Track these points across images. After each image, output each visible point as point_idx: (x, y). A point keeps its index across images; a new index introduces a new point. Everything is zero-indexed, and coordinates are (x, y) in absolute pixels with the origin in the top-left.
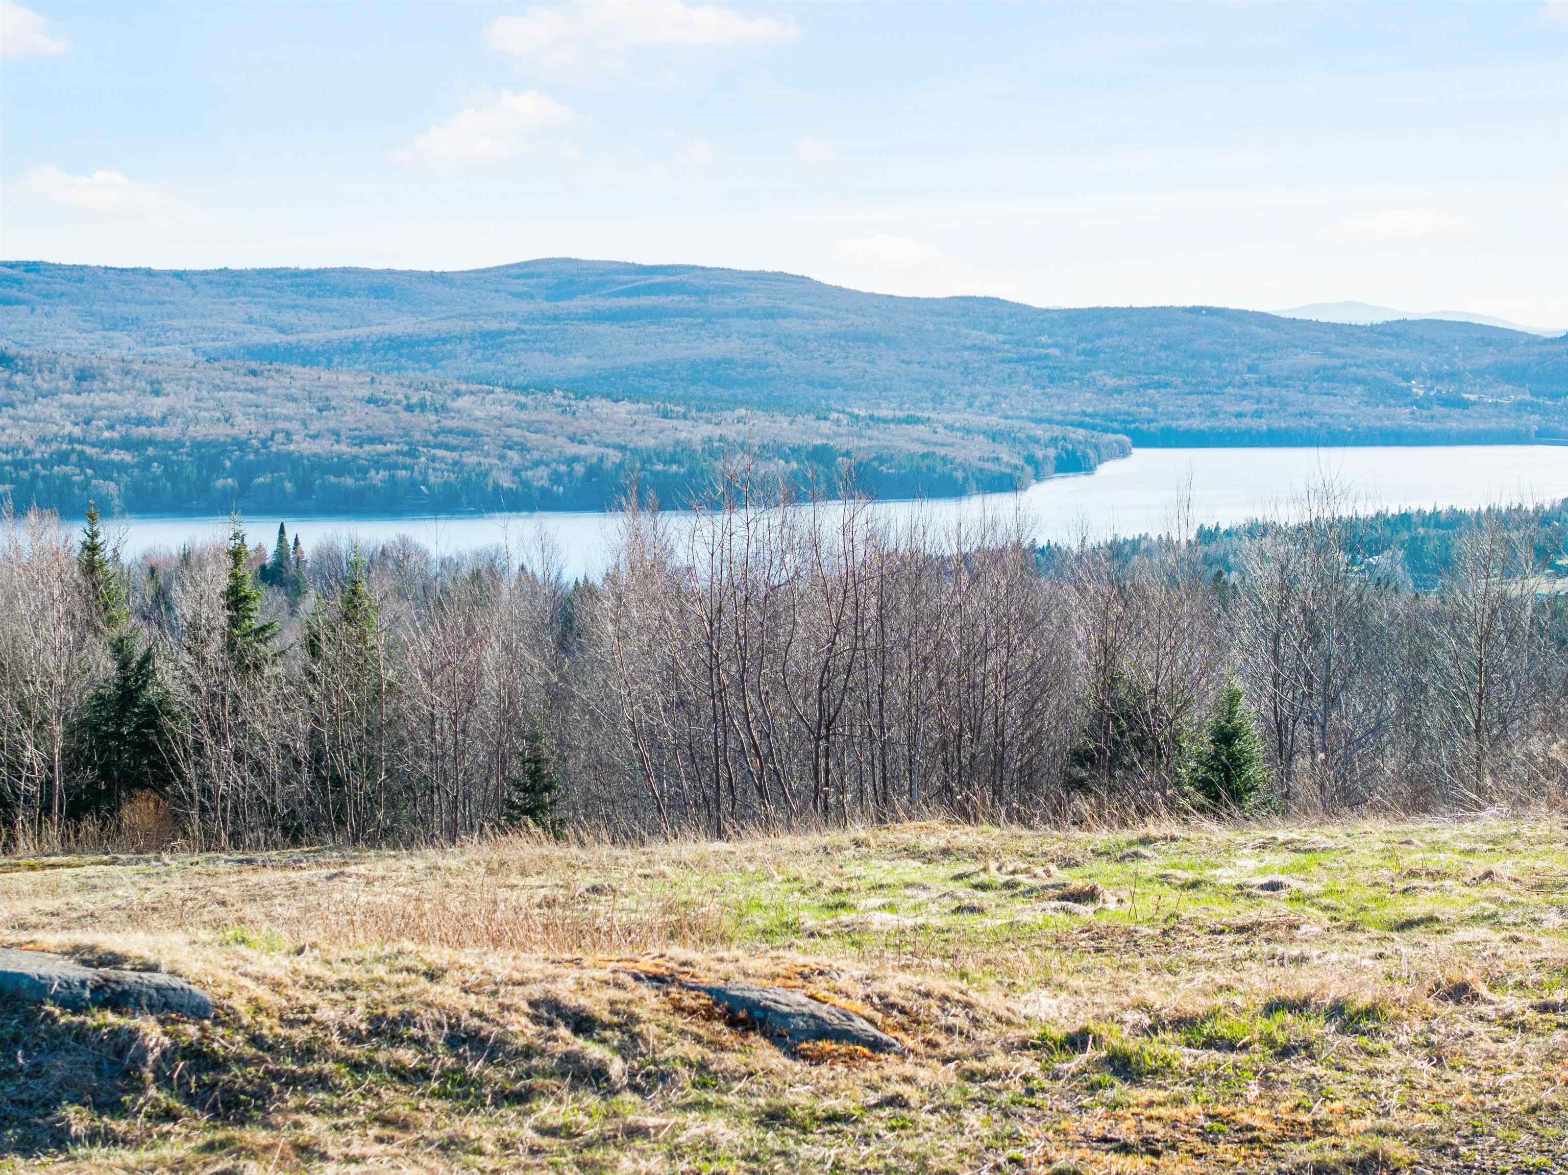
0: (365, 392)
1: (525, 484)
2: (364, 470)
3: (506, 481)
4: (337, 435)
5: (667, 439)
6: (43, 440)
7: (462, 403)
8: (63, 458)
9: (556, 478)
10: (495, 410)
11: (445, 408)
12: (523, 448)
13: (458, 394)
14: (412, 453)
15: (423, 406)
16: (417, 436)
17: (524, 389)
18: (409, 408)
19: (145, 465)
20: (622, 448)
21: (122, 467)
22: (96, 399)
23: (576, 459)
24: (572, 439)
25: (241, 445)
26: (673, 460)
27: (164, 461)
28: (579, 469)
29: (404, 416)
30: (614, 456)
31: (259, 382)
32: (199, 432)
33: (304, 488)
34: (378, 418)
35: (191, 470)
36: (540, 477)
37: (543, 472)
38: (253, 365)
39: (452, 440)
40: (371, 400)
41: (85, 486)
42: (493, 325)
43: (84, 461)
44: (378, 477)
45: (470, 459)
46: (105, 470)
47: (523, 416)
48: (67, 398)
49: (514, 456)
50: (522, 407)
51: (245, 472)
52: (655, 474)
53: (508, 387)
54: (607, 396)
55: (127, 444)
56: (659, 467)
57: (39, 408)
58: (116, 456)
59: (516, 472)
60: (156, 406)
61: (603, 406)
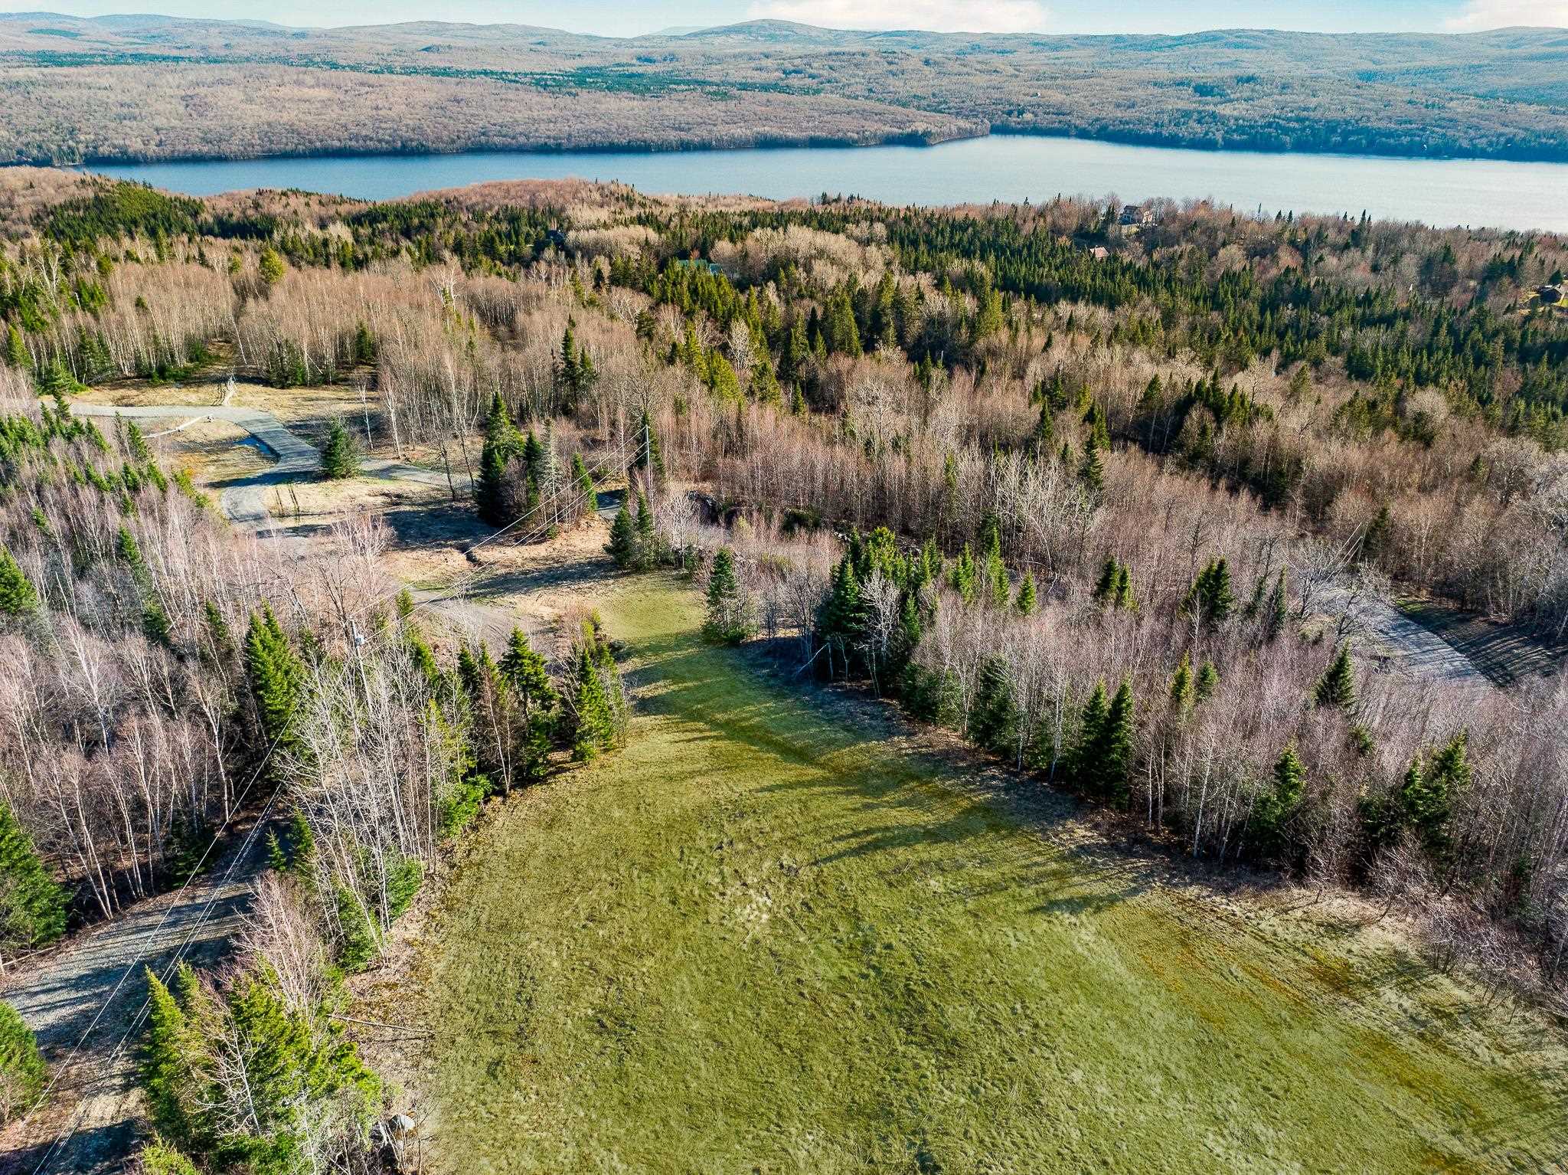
0: (1408, 98)
1: (1475, 146)
2: (1399, 136)
3: (1465, 144)
4: (1390, 118)
5: (1551, 125)
6: (1263, 116)
7: (1452, 104)
8: (1270, 125)
9: (1490, 144)
10: (1468, 109)
11: (1444, 107)
12: (1478, 128)
13: (1451, 99)
14: (1424, 129)
15: (1433, 106)
16: (1428, 120)
17: (1484, 97)
18: (1427, 107)
19: (1304, 129)
20: (1526, 130)
21: (1294, 130)
22: (1288, 98)
23: (1502, 135)
24: (1504, 125)
25: (1347, 123)
26: (1552, 137)
27: (1311, 128)
28: (1502, 139)
29: (1424, 110)
30: (1522, 134)
31: (1360, 91)
32: (1329, 115)
33: (1371, 143)
34: (1411, 111)
35: (1323, 133)
36: (1482, 143)
37: (1484, 140)
38: (1359, 82)
39: (1443, 123)
40: (1410, 102)
41: (1277, 138)
42: (1476, 62)
43: (1278, 126)
44: (1405, 140)
45: (1451, 132)
46: (1286, 131)
47: (1481, 112)
48: (1277, 97)
49: (1472, 133)
50: (1481, 107)
51: (1346, 134)
52: (1540, 144)
53: (1477, 96)
54: (1525, 101)
55: (1299, 120)
56: (1544, 140)
57: (1264, 101)
58: (1292, 125)
59: (1471, 140)
60: (1313, 102)
61: (1522, 107)
